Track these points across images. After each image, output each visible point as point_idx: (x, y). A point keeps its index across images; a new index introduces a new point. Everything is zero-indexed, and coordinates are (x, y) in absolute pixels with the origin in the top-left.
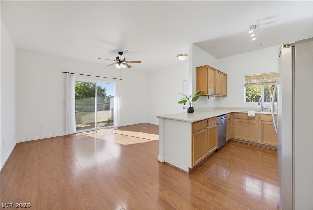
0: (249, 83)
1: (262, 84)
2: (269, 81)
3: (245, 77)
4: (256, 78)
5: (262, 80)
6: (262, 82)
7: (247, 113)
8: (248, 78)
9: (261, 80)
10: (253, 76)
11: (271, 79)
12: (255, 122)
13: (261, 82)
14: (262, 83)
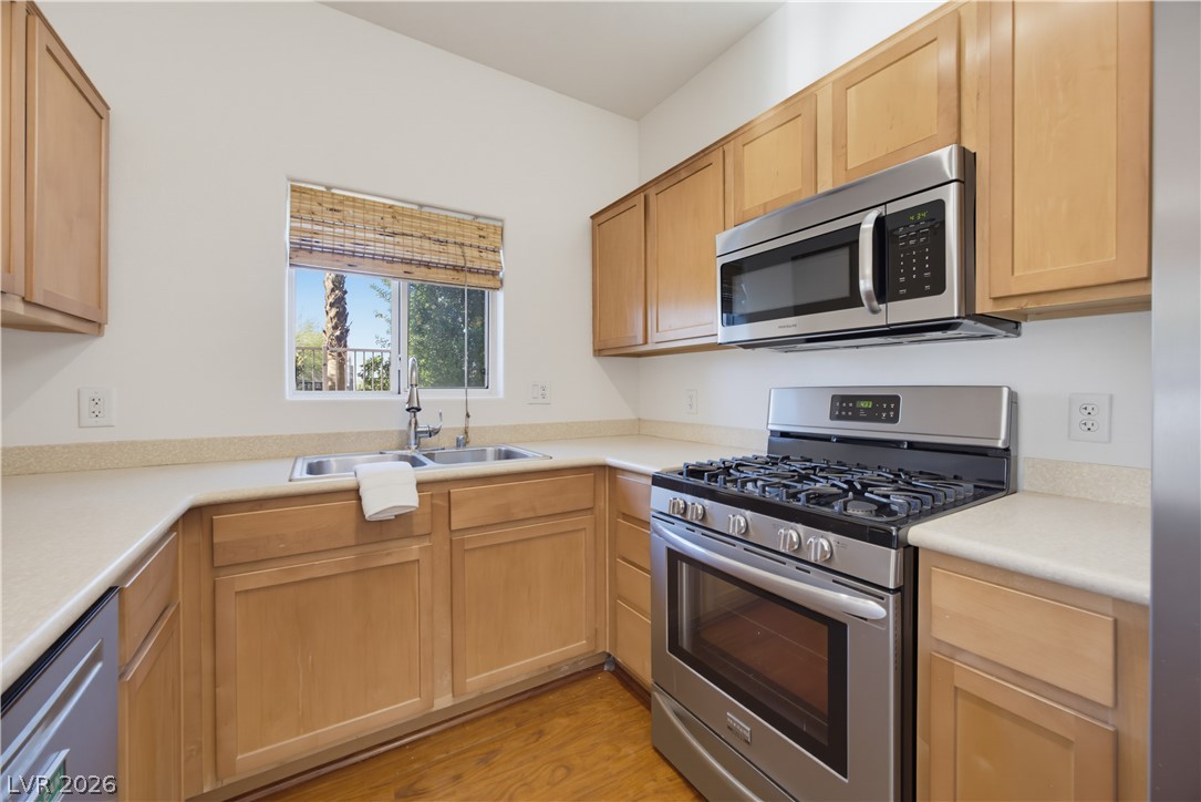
0: (328, 243)
1: (407, 268)
2: (443, 260)
3: (294, 189)
4: (369, 217)
5: (408, 241)
6: (408, 256)
7: (355, 493)
8: (316, 208)
9: (398, 239)
10: (354, 200)
11: (452, 249)
12: (414, 550)
13: (400, 252)
14: (404, 261)
